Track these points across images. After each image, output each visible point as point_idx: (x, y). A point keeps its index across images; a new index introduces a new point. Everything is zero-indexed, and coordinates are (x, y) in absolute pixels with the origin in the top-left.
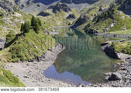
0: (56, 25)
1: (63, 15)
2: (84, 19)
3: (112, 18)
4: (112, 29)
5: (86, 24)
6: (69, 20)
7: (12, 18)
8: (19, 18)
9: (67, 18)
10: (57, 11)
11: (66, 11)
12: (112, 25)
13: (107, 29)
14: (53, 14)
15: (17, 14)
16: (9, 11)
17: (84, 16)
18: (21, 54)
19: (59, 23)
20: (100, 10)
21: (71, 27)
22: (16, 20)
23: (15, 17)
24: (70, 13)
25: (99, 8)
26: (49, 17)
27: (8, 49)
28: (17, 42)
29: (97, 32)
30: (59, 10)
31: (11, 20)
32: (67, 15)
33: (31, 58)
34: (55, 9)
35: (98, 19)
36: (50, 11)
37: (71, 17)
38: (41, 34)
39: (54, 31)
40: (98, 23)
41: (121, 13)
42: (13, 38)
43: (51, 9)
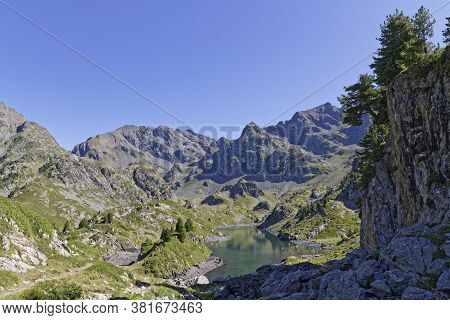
0: (232, 223)
1: (248, 203)
2: (282, 213)
3: (324, 215)
4: (321, 234)
5: (285, 223)
6: (257, 213)
7: (154, 212)
8: (165, 213)
9: (255, 209)
10: (238, 195)
11: (253, 194)
12: (322, 227)
13: (313, 233)
14: (231, 200)
15: (164, 207)
16: (153, 194)
17: (282, 208)
18: (156, 268)
19: (238, 218)
20: (313, 196)
21: (258, 227)
22: (161, 216)
23: (158, 211)
24: (262, 199)
25: (311, 193)
26: (222, 206)
27: (142, 262)
28: (153, 253)
29: (295, 239)
30: (241, 194)
31: (152, 216)
32: (255, 202)
33: (167, 274)
34: (235, 192)
35: (303, 214)
36: (225, 195)
37: (262, 206)
38: (187, 243)
39: (221, 234)
40: (301, 223)
41: (340, 204)
42: (150, 247)
43: (228, 192)
